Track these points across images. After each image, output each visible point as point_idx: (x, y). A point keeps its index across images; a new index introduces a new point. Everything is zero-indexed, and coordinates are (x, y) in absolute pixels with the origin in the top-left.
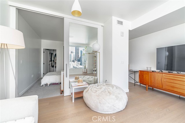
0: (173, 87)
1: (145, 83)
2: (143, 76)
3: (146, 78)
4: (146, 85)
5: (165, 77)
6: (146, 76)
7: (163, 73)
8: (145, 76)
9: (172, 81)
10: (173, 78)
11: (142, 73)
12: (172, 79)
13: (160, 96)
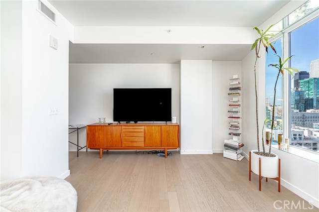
0: (133, 142)
1: (99, 145)
2: (94, 134)
3: (99, 137)
4: (99, 149)
5: (124, 130)
6: (99, 134)
7: (121, 125)
8: (97, 134)
9: (132, 134)
10: (133, 130)
11: (92, 130)
12: (130, 132)
13: (120, 159)
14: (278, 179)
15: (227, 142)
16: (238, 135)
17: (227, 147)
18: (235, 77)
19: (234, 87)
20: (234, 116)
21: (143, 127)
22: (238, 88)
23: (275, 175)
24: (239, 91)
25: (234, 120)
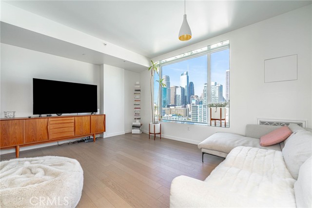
0: (62, 133)
1: (14, 142)
3: (15, 133)
10: (62, 122)
12: (59, 123)
14: (160, 133)
15: (134, 123)
16: (139, 119)
17: (134, 127)
18: (138, 83)
19: (137, 89)
20: (137, 107)
21: (73, 118)
22: (139, 90)
23: (159, 132)
24: (139, 92)
25: (137, 110)
